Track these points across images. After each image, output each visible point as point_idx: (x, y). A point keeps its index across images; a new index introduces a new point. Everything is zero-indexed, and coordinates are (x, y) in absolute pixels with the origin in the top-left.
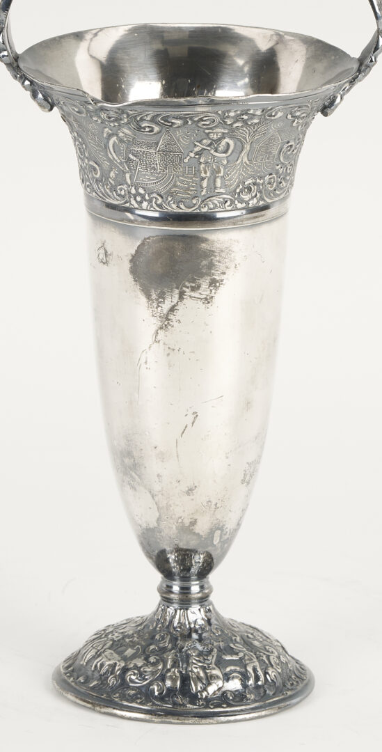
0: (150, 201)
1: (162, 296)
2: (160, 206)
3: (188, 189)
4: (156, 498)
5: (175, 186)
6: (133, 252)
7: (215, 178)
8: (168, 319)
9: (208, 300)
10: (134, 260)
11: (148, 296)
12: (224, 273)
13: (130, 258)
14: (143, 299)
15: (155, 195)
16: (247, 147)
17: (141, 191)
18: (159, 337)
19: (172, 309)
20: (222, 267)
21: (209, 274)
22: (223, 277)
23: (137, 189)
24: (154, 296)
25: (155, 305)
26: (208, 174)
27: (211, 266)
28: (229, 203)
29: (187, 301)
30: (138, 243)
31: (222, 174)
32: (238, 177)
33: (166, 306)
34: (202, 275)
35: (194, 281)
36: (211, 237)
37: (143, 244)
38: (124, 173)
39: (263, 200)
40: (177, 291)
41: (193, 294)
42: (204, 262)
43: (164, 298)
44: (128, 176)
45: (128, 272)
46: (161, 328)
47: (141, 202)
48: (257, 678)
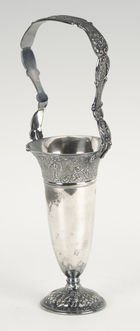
7: (55, 174)
9: (57, 205)
12: (61, 199)
16: (61, 167)
19: (51, 206)
20: (60, 197)
21: (57, 199)
22: (60, 200)
26: (54, 173)
27: (57, 196)
28: (60, 181)
29: (53, 205)
31: (57, 173)
32: (61, 175)
34: (56, 199)
35: (54, 200)
36: (56, 189)
39: (70, 181)
40: (51, 202)
41: (54, 203)
42: (56, 195)
48: (74, 305)
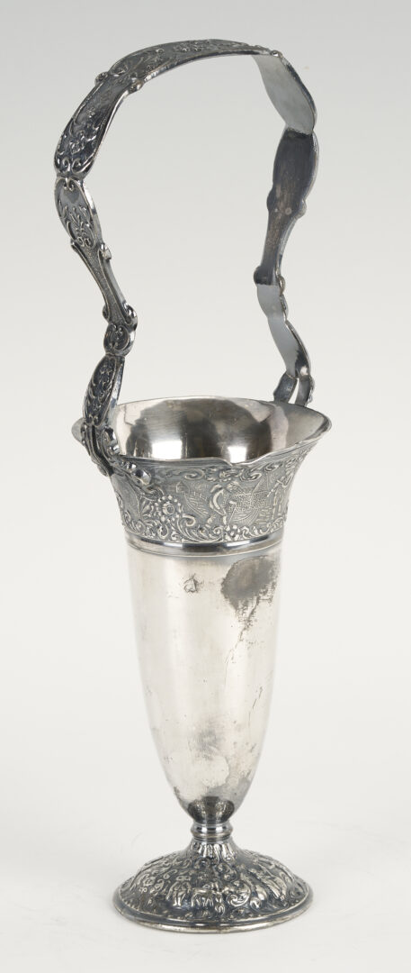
0: (241, 533)
1: (246, 605)
2: (248, 535)
3: (265, 518)
4: (230, 762)
5: (258, 517)
6: (224, 576)
8: (249, 621)
10: (225, 583)
11: (236, 607)
13: (221, 581)
14: (232, 610)
15: (245, 528)
17: (235, 527)
18: (243, 635)
23: (231, 527)
24: (240, 606)
25: (241, 612)
30: (229, 568)
33: (248, 612)
37: (233, 568)
38: (222, 517)
43: (247, 606)
44: (225, 518)
45: (219, 592)
46: (245, 629)
47: (234, 536)
